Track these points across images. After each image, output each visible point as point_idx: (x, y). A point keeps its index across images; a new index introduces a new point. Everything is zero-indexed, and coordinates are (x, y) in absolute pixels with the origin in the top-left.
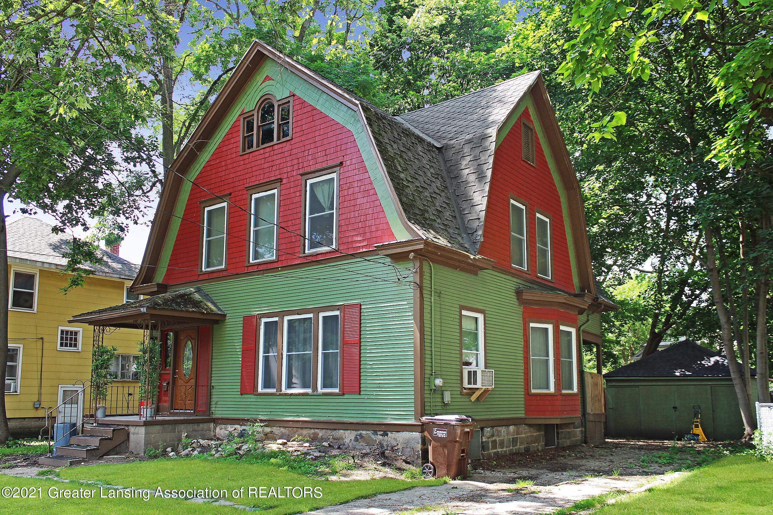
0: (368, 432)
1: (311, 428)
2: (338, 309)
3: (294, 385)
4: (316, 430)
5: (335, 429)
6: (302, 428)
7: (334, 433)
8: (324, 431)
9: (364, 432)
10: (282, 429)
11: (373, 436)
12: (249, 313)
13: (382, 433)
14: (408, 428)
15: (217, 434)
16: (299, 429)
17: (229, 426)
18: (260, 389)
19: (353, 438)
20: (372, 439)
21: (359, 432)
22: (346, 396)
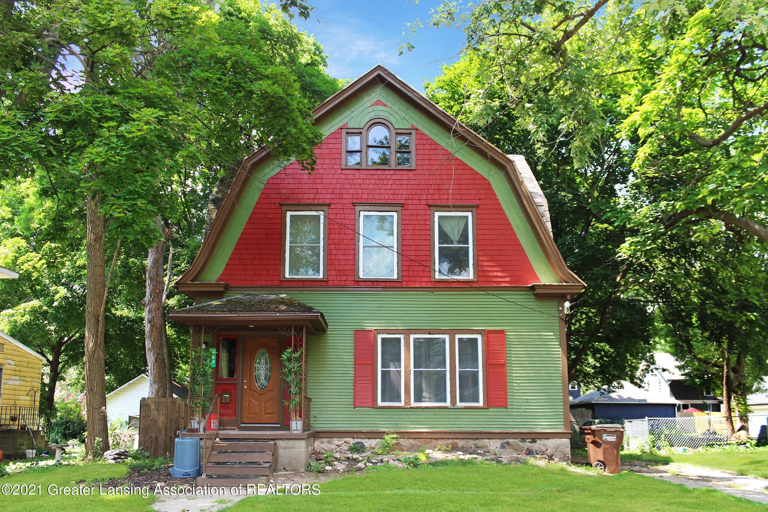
0: (515, 440)
1: (448, 439)
2: (480, 333)
3: (425, 399)
4: (455, 440)
5: (478, 439)
6: (436, 439)
7: (477, 442)
8: (465, 440)
9: (511, 440)
10: (411, 441)
11: (521, 444)
12: (361, 327)
13: (530, 440)
14: (558, 435)
15: (316, 448)
16: (433, 440)
17: (336, 439)
18: (380, 403)
19: (499, 446)
20: (520, 446)
21: (505, 441)
22: (490, 410)
